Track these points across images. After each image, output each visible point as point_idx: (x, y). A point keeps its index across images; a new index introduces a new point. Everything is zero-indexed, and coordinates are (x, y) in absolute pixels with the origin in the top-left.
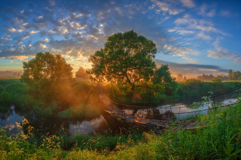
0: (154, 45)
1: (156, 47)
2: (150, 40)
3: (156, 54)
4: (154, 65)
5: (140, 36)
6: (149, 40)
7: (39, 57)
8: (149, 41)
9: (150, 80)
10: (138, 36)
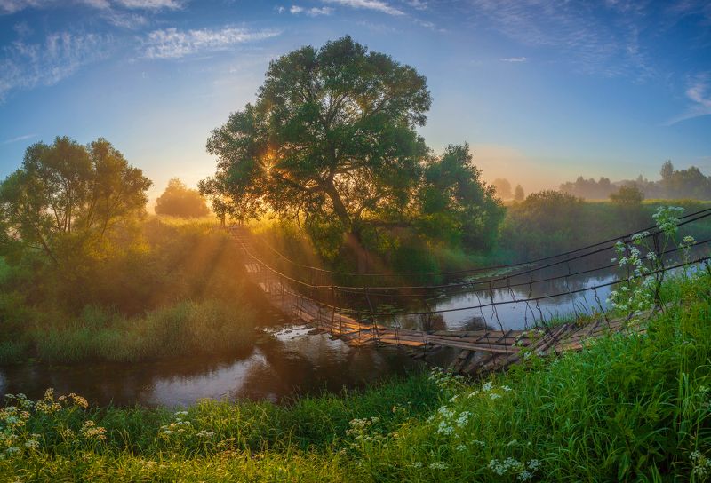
0: (420, 82)
1: (428, 89)
2: (408, 67)
3: (428, 109)
4: (421, 149)
5: (373, 54)
6: (402, 65)
7: (34, 159)
8: (404, 70)
9: (409, 201)
10: (368, 54)
